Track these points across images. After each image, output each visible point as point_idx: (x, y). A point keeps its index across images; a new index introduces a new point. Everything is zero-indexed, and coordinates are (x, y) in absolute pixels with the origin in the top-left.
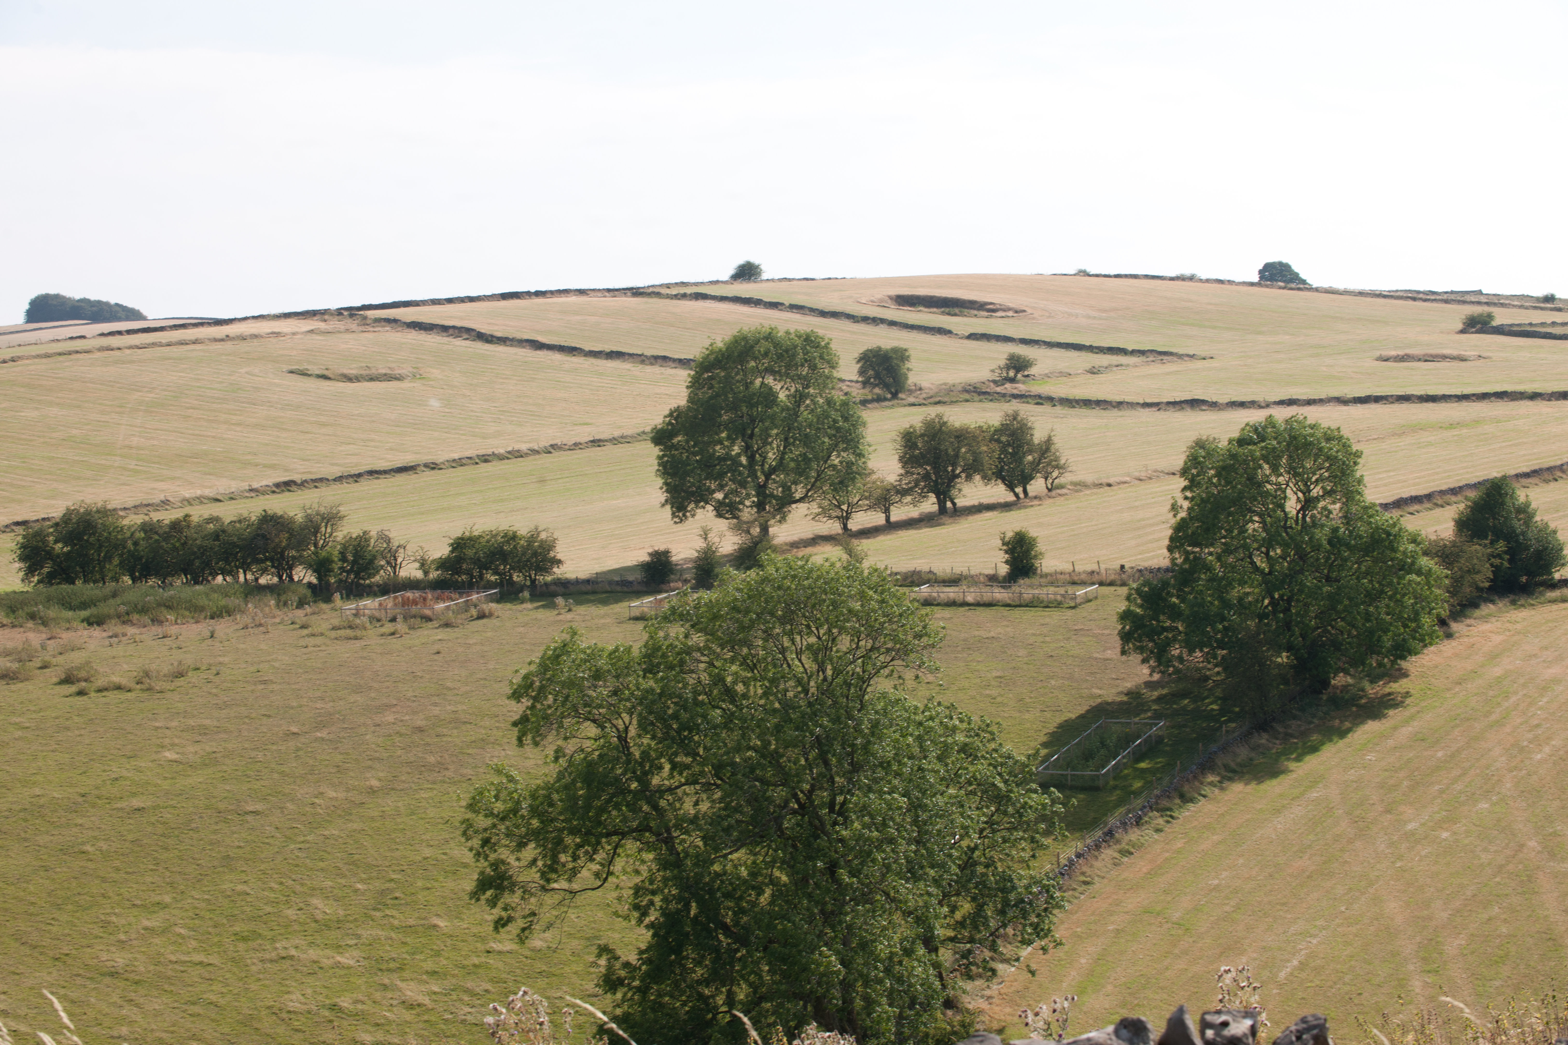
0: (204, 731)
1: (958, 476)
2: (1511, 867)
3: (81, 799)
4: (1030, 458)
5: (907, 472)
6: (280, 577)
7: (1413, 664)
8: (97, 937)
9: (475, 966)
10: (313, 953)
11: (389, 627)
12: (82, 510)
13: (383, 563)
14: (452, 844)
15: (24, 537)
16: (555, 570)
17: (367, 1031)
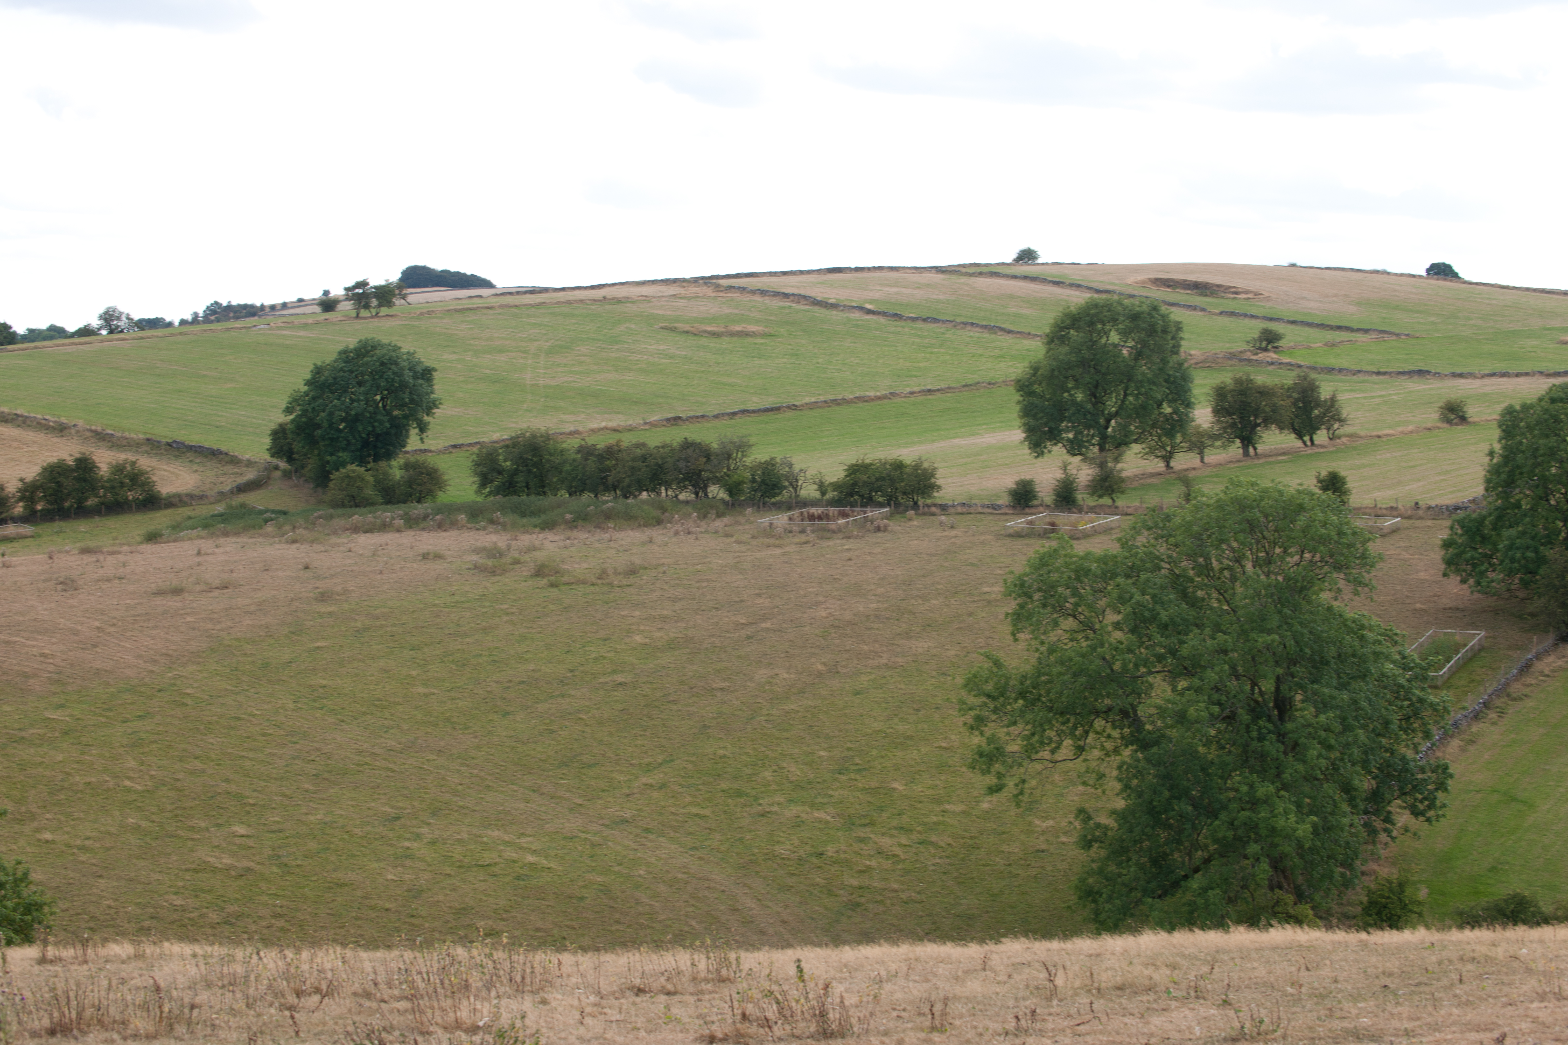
0: (664, 619)
1: (1258, 425)
3: (569, 674)
4: (1316, 412)
5: (1218, 421)
6: (697, 494)
8: (603, 791)
9: (934, 823)
10: (794, 810)
11: (803, 538)
12: (528, 434)
13: (786, 484)
14: (896, 720)
15: (478, 456)
16: (935, 494)
17: (852, 877)
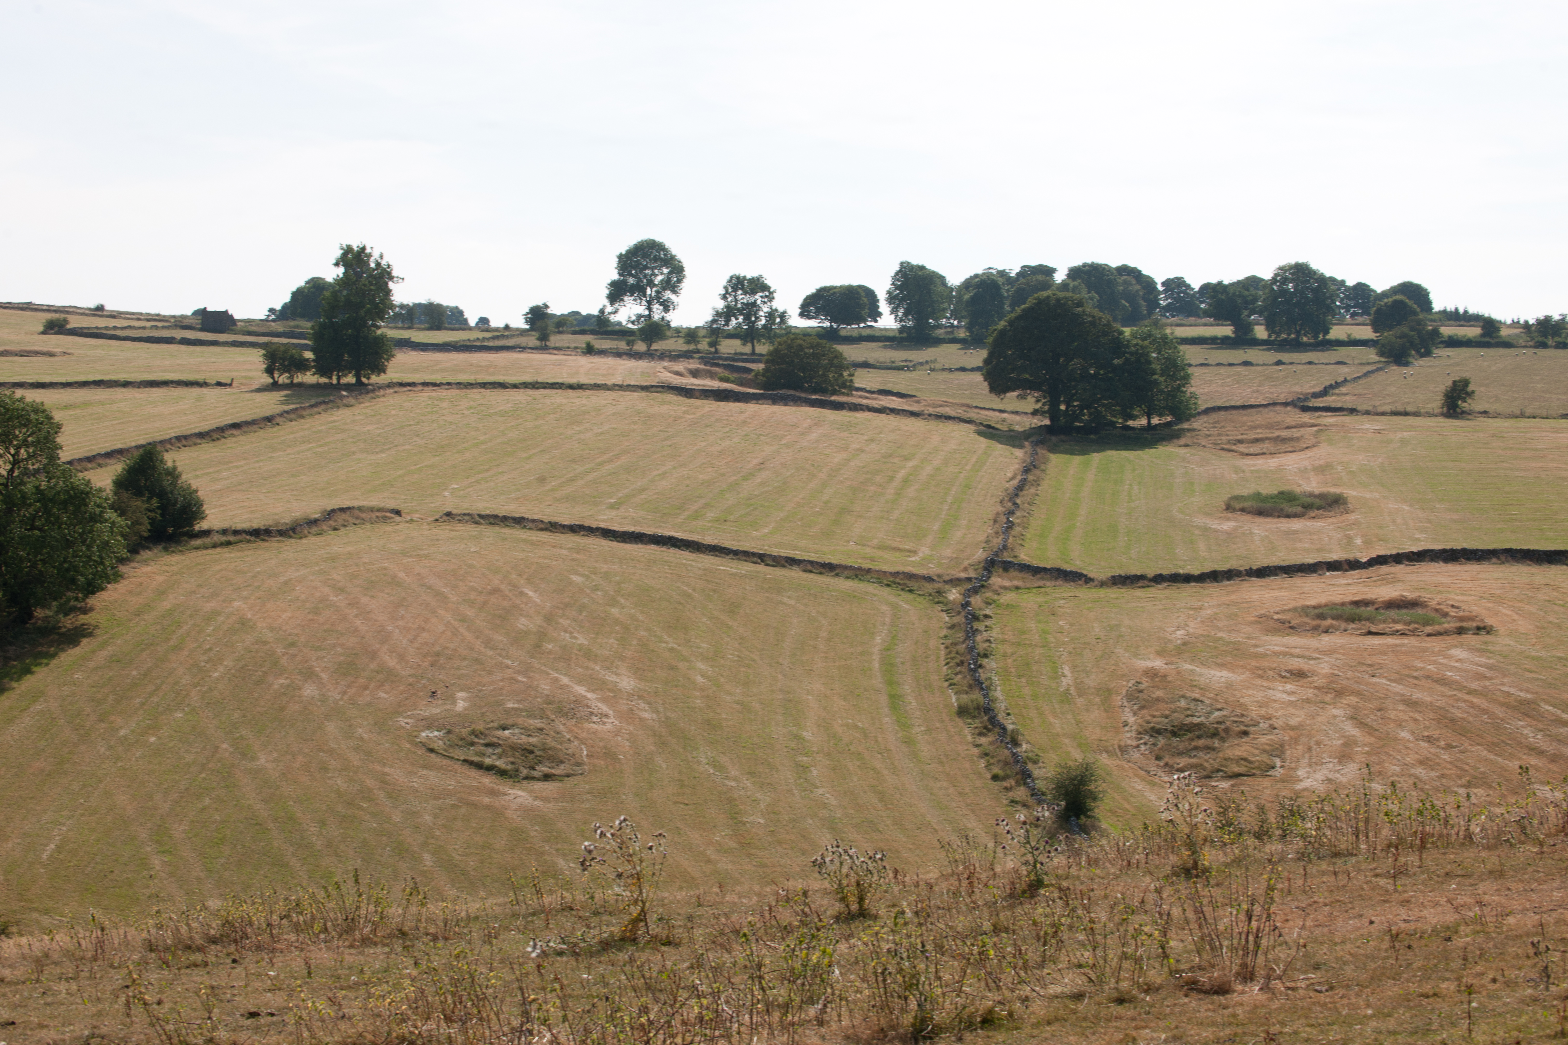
2: (211, 765)
7: (96, 601)
